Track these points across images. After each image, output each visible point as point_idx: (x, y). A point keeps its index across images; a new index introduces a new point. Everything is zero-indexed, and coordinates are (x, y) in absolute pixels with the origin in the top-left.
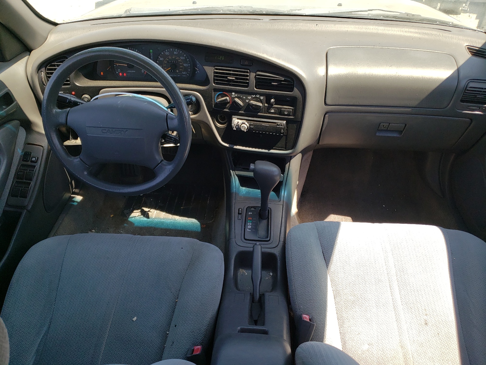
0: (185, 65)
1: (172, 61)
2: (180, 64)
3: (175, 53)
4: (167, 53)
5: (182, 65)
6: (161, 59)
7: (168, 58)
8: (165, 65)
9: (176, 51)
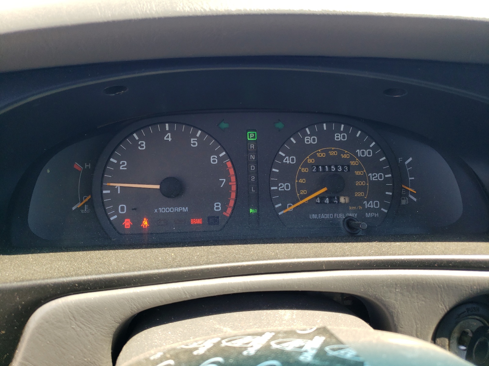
0: (375, 177)
1: (323, 167)
2: (357, 173)
3: (339, 137)
4: (309, 140)
5: (363, 178)
6: (288, 160)
7: (315, 156)
8: (301, 181)
9: (341, 132)
